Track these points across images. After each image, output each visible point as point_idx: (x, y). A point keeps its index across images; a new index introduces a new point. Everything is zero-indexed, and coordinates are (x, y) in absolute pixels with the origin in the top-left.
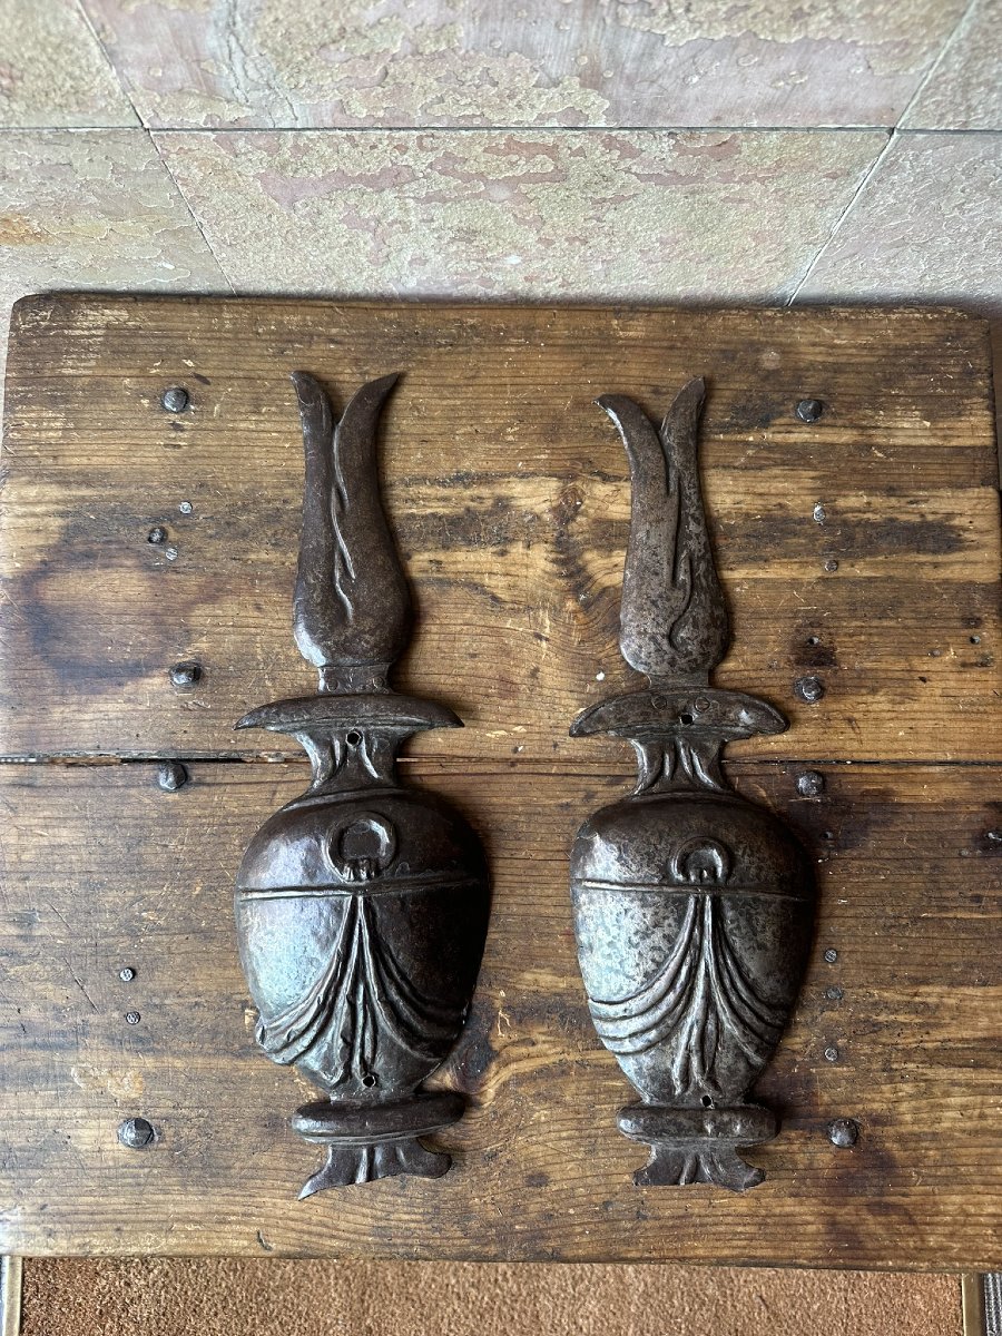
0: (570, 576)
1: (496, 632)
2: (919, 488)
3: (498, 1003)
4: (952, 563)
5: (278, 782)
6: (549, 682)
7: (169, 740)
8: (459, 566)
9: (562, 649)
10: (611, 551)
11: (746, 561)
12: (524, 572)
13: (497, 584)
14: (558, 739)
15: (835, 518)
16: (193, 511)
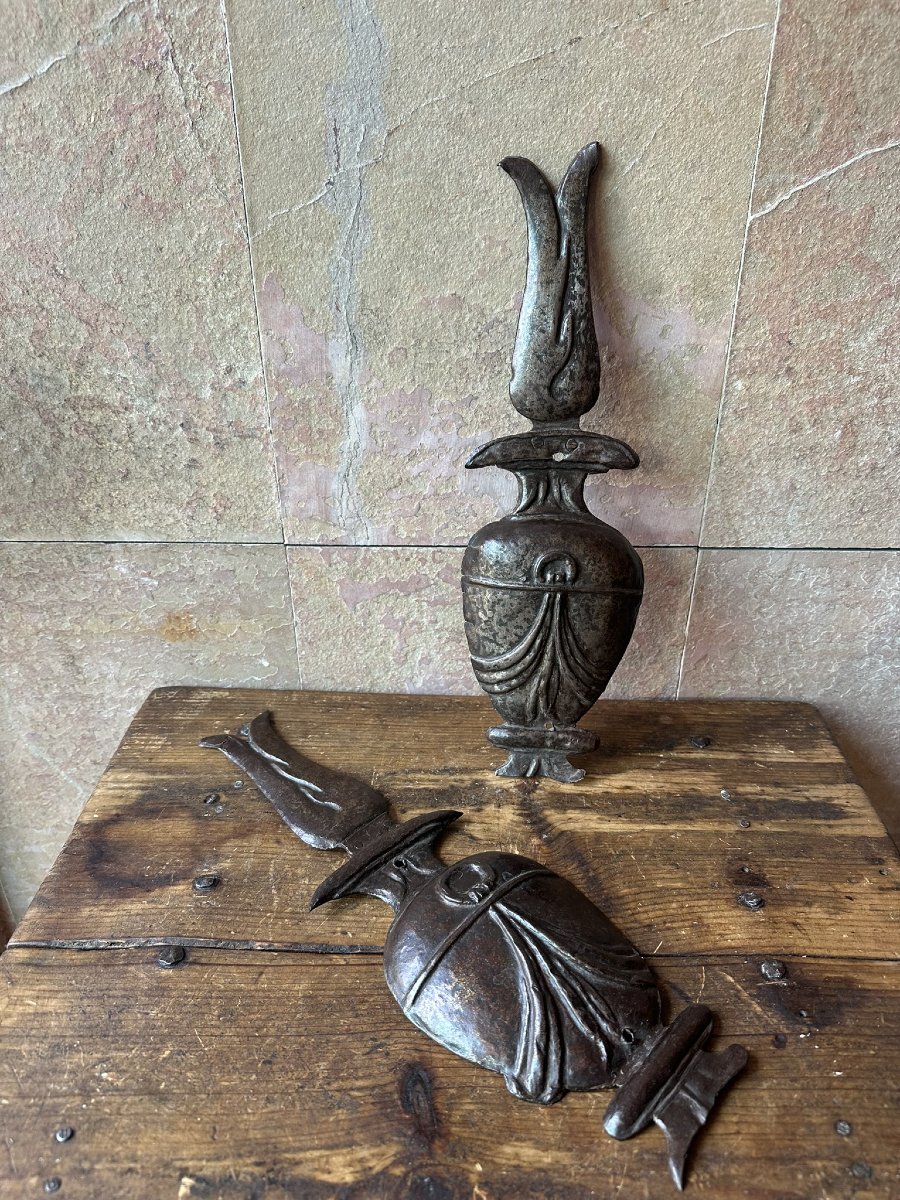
0: (533, 823)
2: (799, 784)
4: (842, 825)
5: (266, 966)
7: (177, 929)
10: (565, 810)
11: (675, 819)
12: (496, 821)
13: (475, 829)
15: (737, 798)
16: (243, 786)
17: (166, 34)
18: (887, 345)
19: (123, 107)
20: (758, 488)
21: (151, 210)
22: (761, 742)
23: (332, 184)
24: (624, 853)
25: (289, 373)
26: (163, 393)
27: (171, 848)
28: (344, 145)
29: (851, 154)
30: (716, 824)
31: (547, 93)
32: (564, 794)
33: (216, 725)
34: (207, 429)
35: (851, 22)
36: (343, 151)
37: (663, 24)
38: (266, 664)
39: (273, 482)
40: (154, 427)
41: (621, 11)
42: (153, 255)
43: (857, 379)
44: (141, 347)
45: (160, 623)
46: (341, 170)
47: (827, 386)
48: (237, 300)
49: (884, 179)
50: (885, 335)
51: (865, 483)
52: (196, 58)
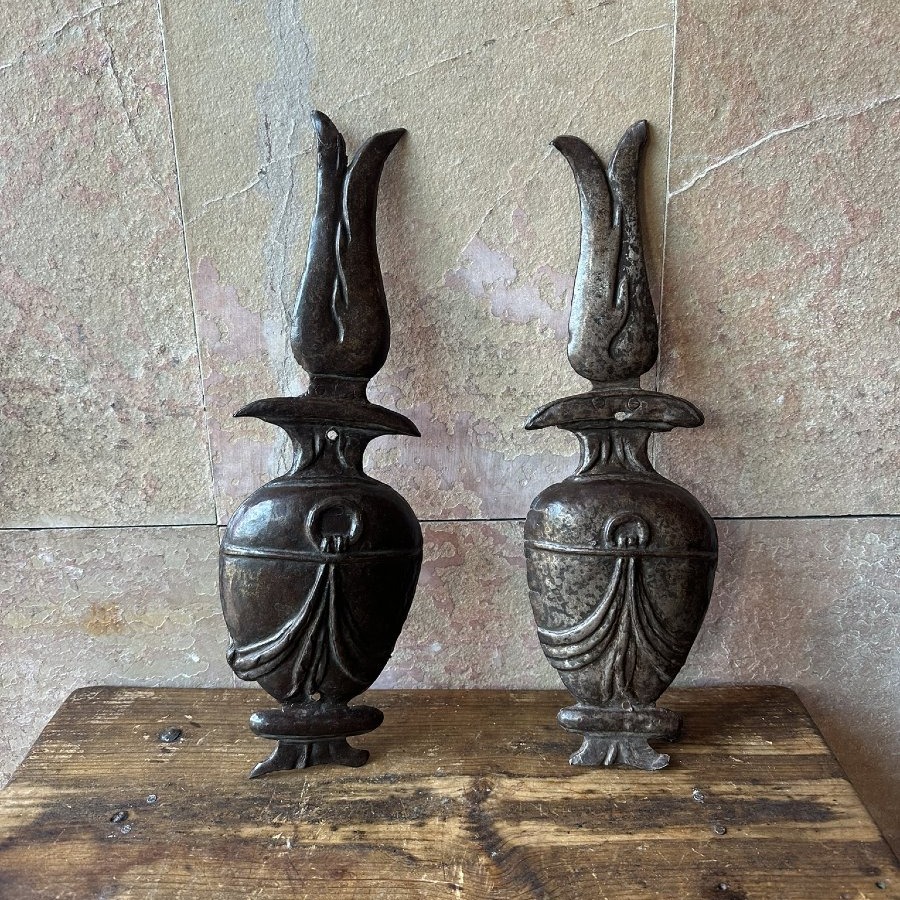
0: (482, 839)
1: (411, 885)
2: (779, 780)
4: (830, 829)
8: (380, 835)
9: (475, 896)
10: (519, 821)
11: (642, 828)
12: (440, 837)
13: (415, 848)
15: (712, 800)
16: (157, 802)
17: (106, 44)
18: (819, 311)
19: (64, 106)
20: (706, 455)
21: (88, 200)
22: (735, 733)
23: (265, 173)
24: (584, 871)
25: (224, 352)
26: (95, 374)
27: (65, 878)
28: (276, 137)
29: (759, 136)
30: (688, 831)
31: (466, 89)
32: (518, 803)
33: (135, 730)
34: (139, 409)
35: (744, 22)
36: (274, 143)
37: (569, 26)
38: (196, 659)
39: (206, 460)
40: (84, 409)
41: (531, 16)
42: (89, 241)
43: (792, 344)
44: (74, 329)
45: (83, 615)
46: (273, 160)
47: (763, 352)
48: (172, 283)
49: (793, 158)
50: (815, 301)
51: (815, 448)
52: (135, 63)
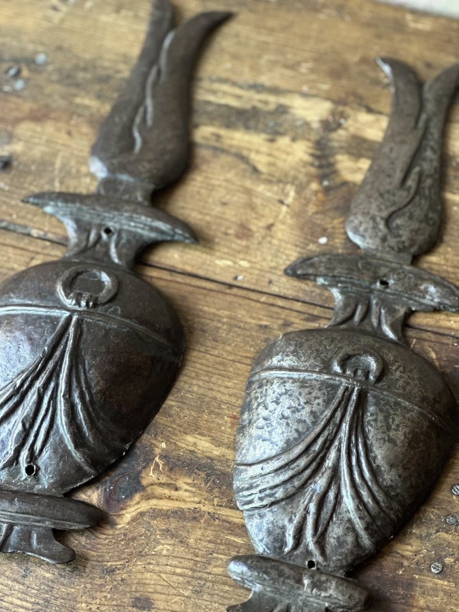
0: (320, 167)
1: (248, 192)
3: (157, 451)
5: (38, 253)
6: (279, 235)
8: (235, 142)
9: (297, 215)
10: (359, 158)
12: (284, 156)
13: (261, 161)
14: (274, 278)
